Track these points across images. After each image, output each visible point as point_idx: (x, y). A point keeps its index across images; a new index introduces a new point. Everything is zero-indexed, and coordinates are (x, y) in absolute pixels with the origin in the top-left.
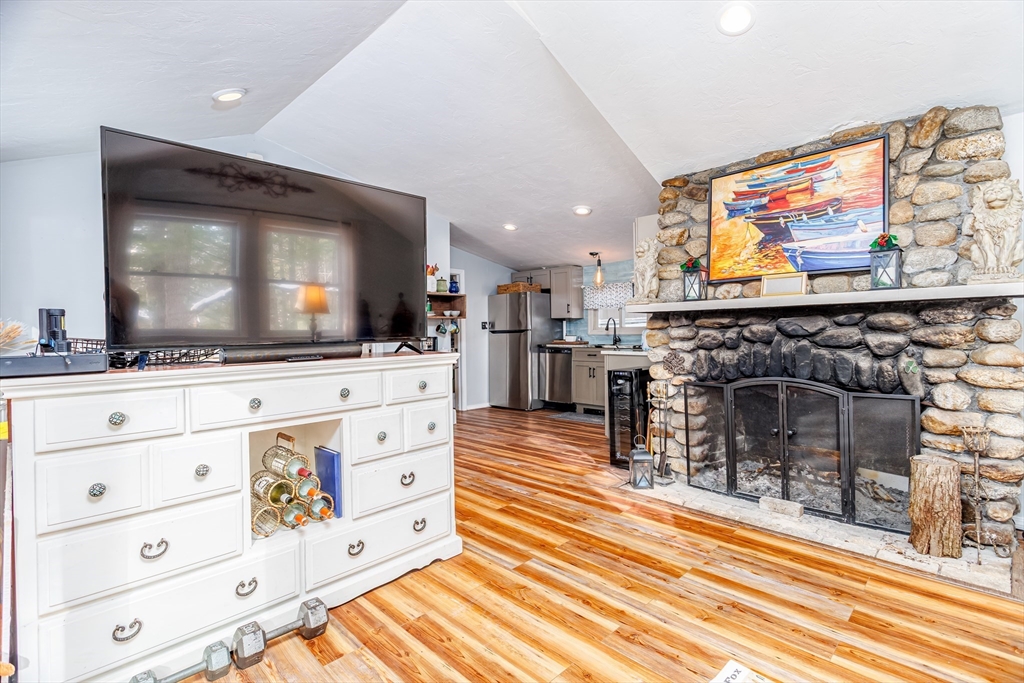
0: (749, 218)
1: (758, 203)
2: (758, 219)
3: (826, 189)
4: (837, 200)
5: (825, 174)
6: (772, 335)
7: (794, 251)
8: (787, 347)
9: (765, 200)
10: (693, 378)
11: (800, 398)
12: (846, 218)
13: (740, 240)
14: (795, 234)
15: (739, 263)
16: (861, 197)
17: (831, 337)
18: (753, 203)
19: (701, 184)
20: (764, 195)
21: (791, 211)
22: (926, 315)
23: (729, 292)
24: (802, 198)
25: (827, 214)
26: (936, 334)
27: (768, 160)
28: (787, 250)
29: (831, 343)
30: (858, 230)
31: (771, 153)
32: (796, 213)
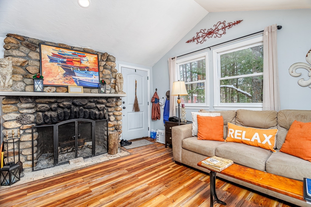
0: (59, 64)
1: (62, 60)
2: (63, 66)
3: (85, 63)
4: (88, 67)
5: (84, 59)
6: (71, 105)
7: (76, 79)
8: (76, 109)
9: (65, 60)
10: (34, 125)
11: (81, 125)
12: (90, 73)
13: (56, 71)
14: (76, 74)
15: (56, 80)
16: (93, 68)
17: (89, 106)
18: (61, 59)
19: (33, 43)
20: (65, 58)
21: (74, 66)
22: (109, 100)
23: (50, 90)
24: (78, 63)
25: (85, 70)
26: (111, 104)
27: (64, 47)
28: (74, 79)
29: (89, 107)
30: (93, 77)
31: (66, 45)
32: (76, 68)
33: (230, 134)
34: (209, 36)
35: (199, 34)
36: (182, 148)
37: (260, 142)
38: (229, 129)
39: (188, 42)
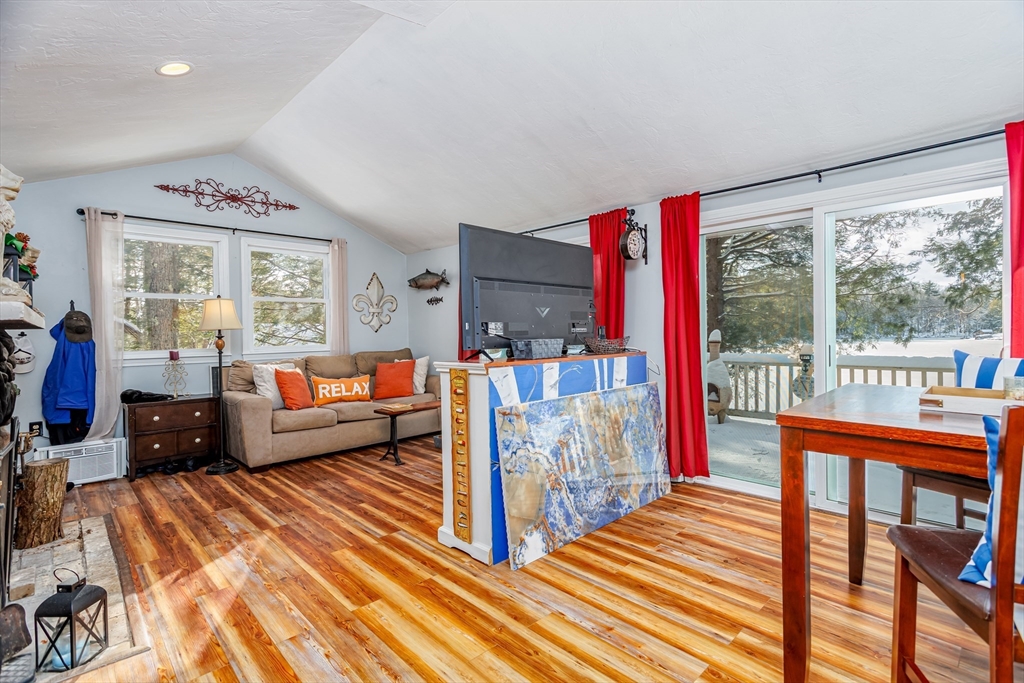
33: (323, 393)
34: (232, 204)
35: (204, 186)
36: (273, 433)
37: (360, 393)
38: (320, 386)
39: (166, 188)
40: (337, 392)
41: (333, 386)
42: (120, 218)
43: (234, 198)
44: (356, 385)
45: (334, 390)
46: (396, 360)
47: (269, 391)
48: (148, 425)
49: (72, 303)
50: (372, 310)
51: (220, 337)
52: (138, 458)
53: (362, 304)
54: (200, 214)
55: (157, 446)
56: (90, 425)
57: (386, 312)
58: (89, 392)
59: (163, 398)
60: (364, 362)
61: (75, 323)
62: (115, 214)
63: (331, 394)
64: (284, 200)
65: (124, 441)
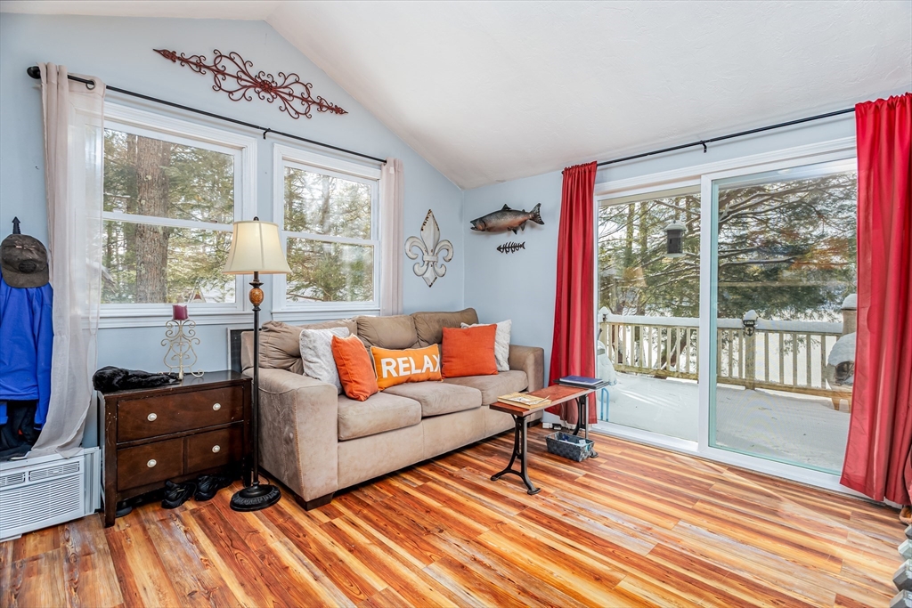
33: (388, 371)
34: (262, 94)
35: (225, 62)
36: (339, 441)
37: (432, 370)
38: (384, 361)
39: (169, 55)
40: (405, 369)
41: (400, 360)
42: (99, 89)
43: (265, 86)
44: (426, 358)
45: (402, 366)
46: (463, 324)
47: (323, 371)
48: (139, 428)
49: (16, 222)
50: (427, 258)
51: (256, 285)
52: (121, 485)
53: (416, 250)
54: (220, 103)
55: (152, 463)
56: (41, 426)
57: (441, 261)
58: (40, 370)
59: (162, 380)
60: (426, 326)
61: (18, 254)
62: (92, 83)
63: (398, 372)
64: (331, 99)
65: (97, 453)
